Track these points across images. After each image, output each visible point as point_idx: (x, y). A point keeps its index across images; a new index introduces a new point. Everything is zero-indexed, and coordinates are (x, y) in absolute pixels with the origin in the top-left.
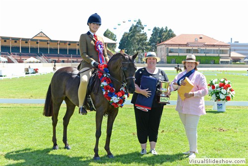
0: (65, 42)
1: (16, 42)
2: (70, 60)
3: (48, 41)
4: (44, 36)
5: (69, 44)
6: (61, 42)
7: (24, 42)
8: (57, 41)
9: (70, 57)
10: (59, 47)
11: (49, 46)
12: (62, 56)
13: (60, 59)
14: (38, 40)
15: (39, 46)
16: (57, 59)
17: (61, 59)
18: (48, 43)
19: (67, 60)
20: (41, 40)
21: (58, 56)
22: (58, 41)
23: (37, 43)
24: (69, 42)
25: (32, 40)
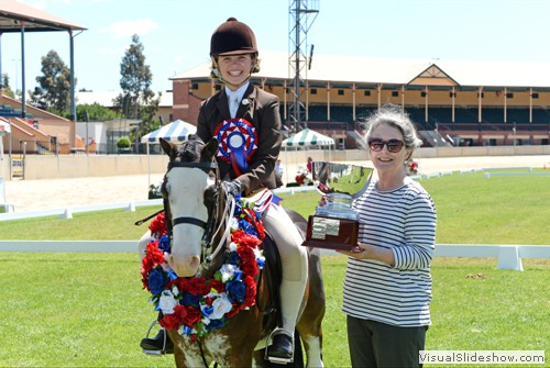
0: (497, 90)
1: (367, 94)
2: (510, 137)
3: (451, 87)
4: (441, 75)
5: (510, 96)
6: (487, 89)
7: (390, 92)
8: (475, 88)
9: (510, 129)
10: (480, 103)
11: (453, 102)
12: (489, 129)
13: (484, 137)
14: (424, 87)
15: (426, 102)
16: (475, 137)
17: (487, 137)
18: (451, 95)
19: (502, 137)
20: (432, 88)
21: (479, 128)
22: (477, 88)
23: (423, 95)
24: (509, 88)
25: (409, 87)
